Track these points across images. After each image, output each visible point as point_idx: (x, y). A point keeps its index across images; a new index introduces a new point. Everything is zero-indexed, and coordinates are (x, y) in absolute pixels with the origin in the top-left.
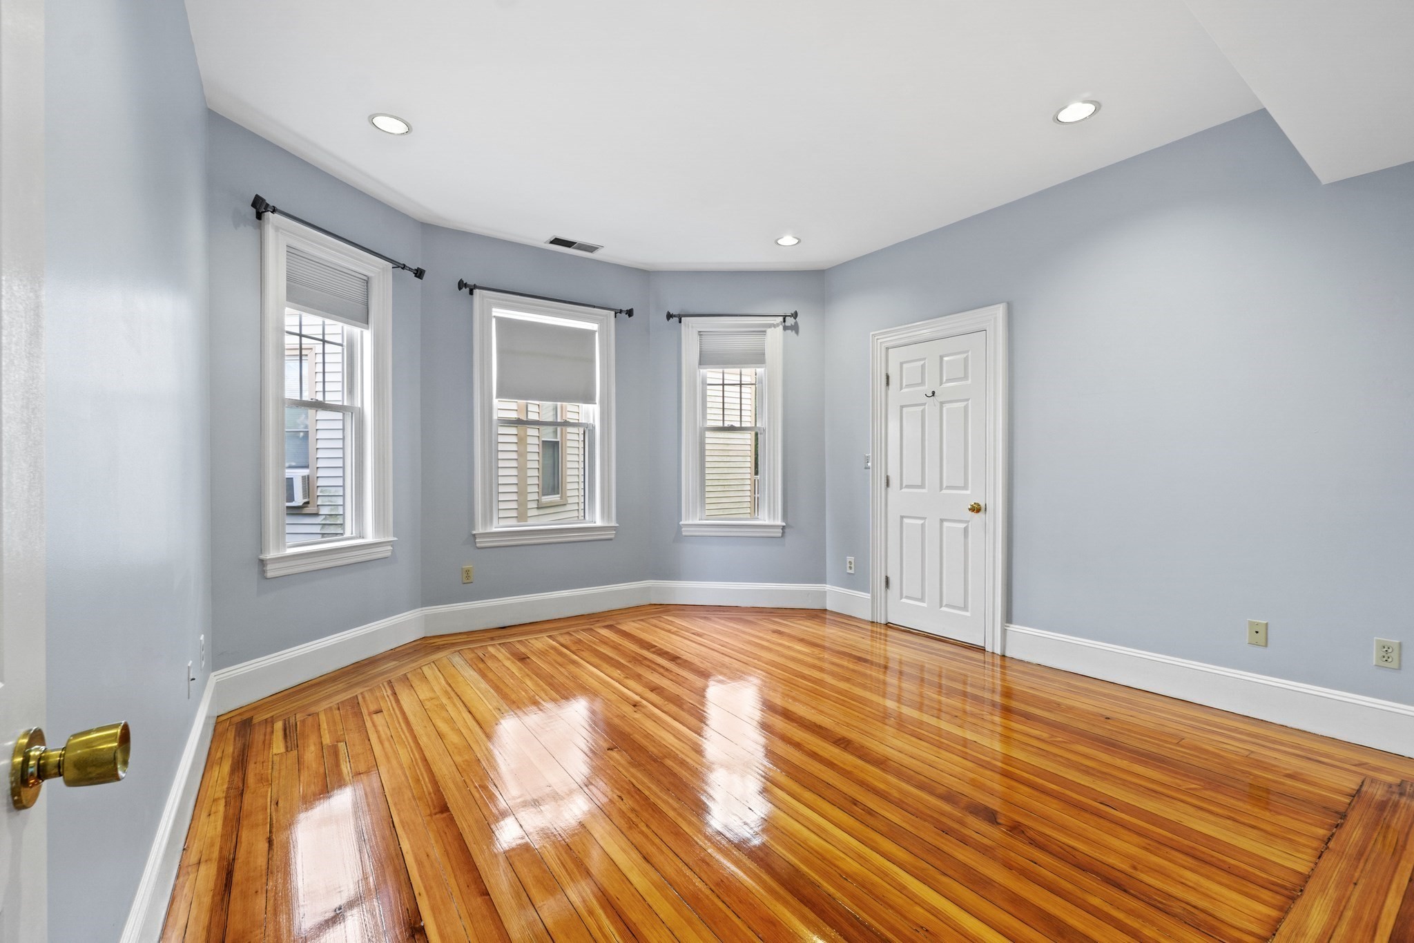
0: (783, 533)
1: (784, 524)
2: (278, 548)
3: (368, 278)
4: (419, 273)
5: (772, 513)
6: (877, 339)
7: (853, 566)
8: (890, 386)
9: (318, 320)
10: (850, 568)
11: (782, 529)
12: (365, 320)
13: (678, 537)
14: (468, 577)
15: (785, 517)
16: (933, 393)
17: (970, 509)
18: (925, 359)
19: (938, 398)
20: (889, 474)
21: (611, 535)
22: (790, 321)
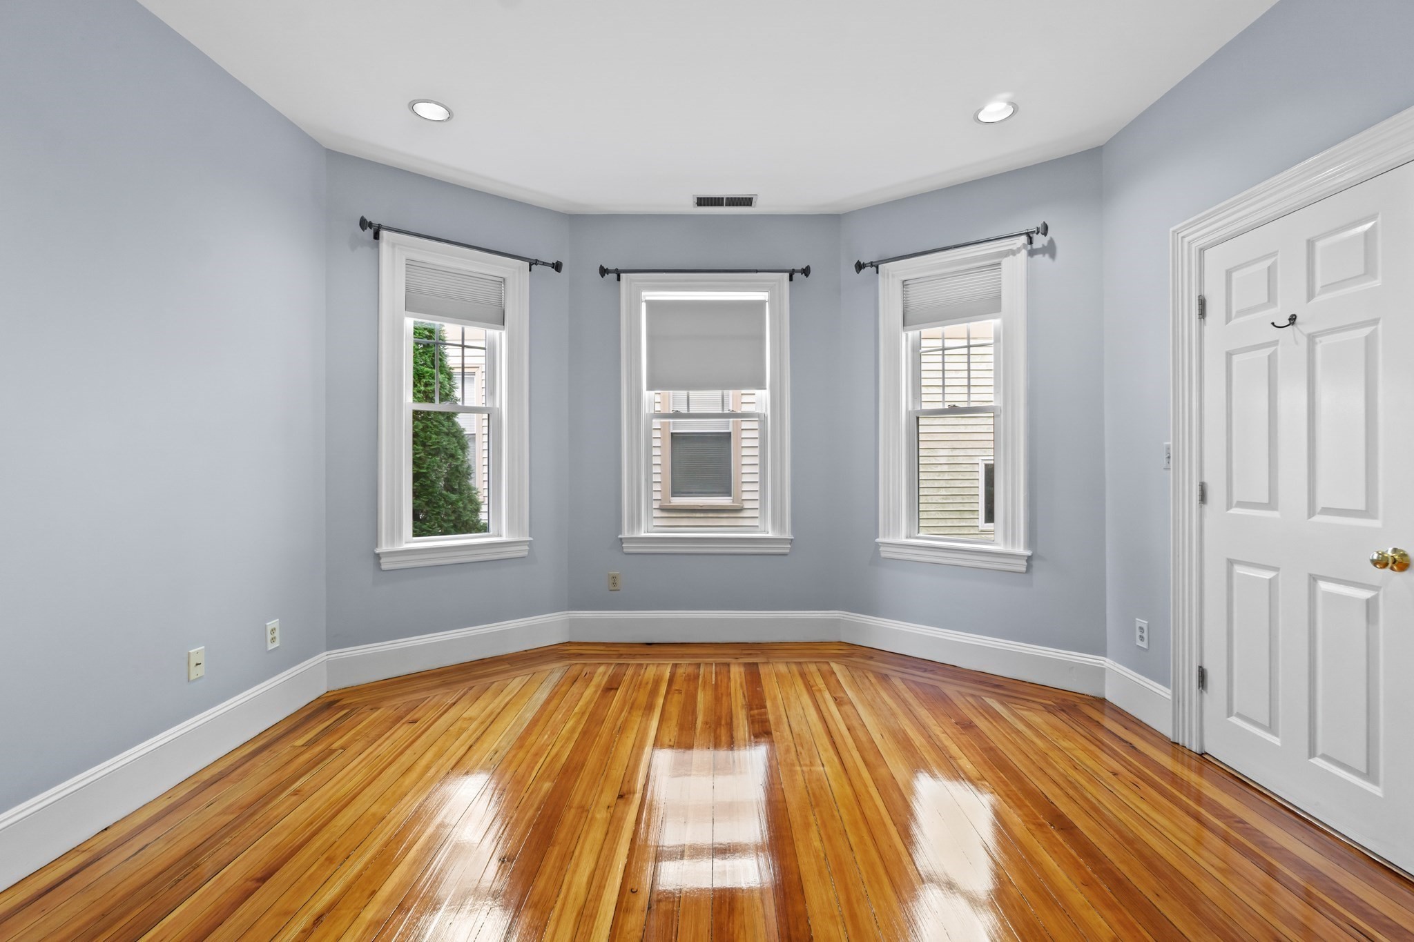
0: (1029, 567)
1: (1029, 553)
2: (393, 542)
3: (504, 280)
4: (557, 267)
5: (1010, 537)
6: (1183, 237)
7: (1145, 635)
8: (1208, 318)
9: (458, 328)
10: (1142, 638)
11: (1027, 561)
12: (501, 321)
13: (875, 557)
14: (614, 584)
15: (1031, 541)
16: (1293, 319)
17: (1375, 563)
18: (1274, 254)
19: (1303, 327)
20: (1206, 480)
21: (786, 548)
22: (1040, 241)
